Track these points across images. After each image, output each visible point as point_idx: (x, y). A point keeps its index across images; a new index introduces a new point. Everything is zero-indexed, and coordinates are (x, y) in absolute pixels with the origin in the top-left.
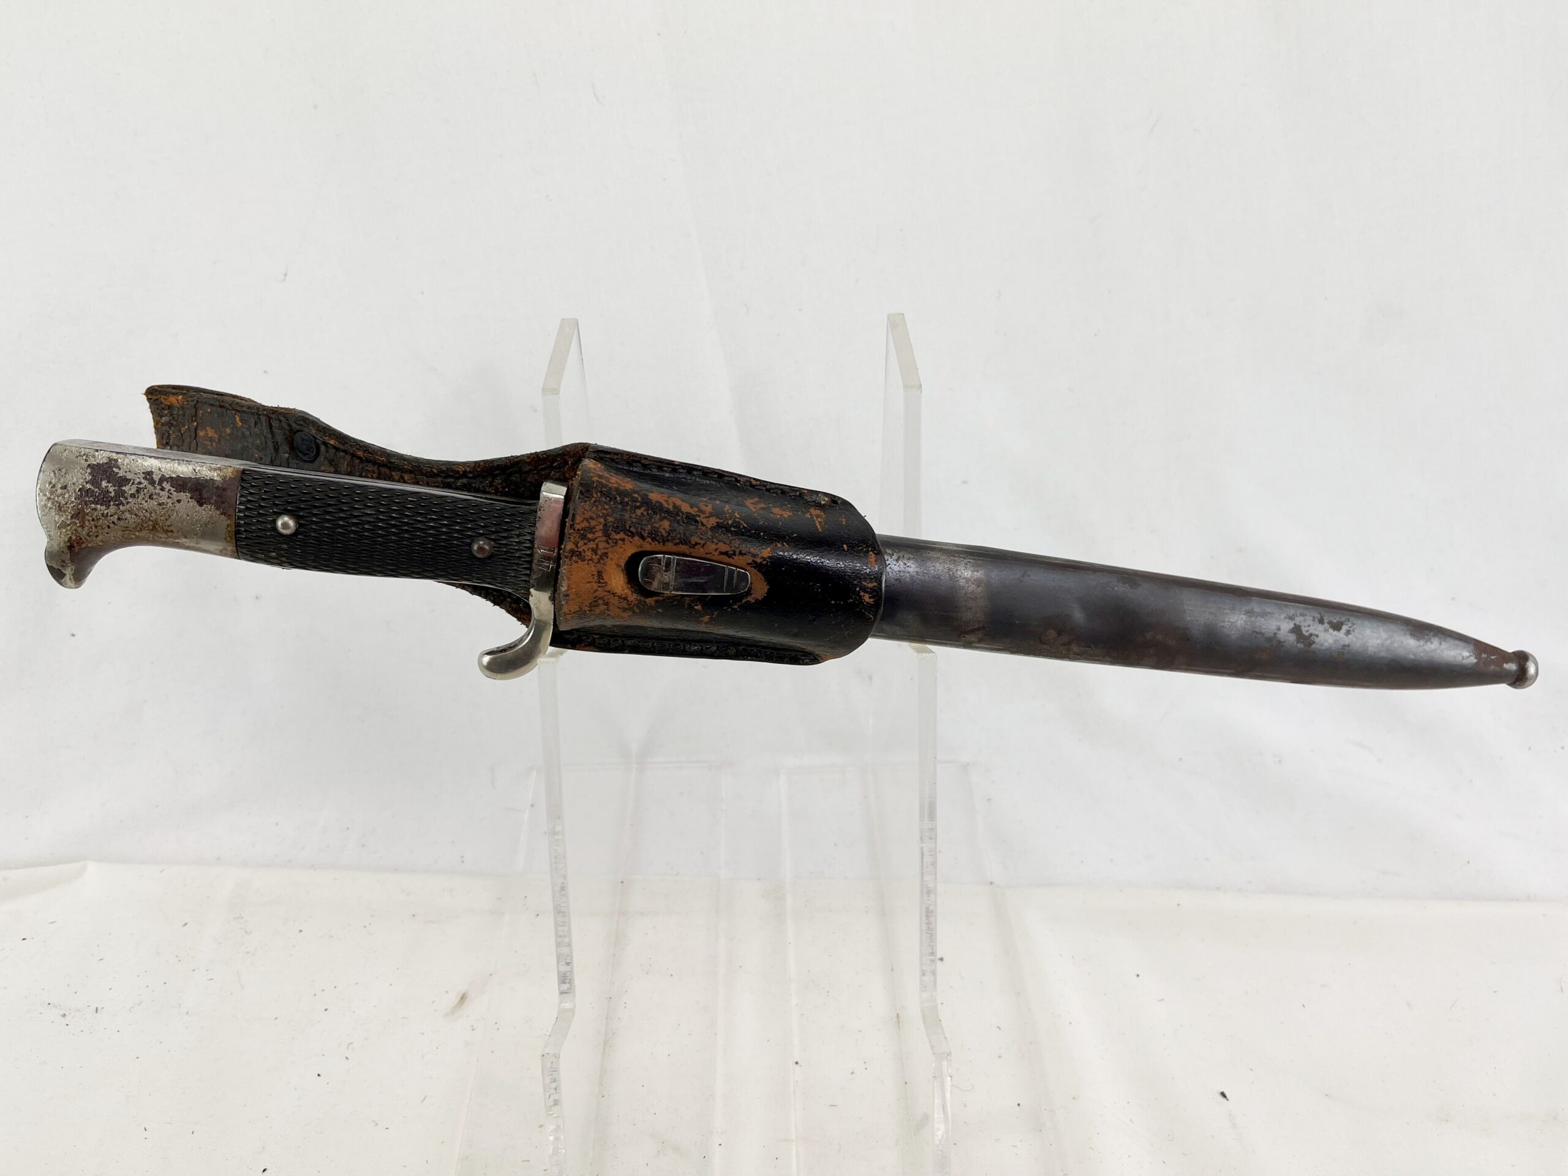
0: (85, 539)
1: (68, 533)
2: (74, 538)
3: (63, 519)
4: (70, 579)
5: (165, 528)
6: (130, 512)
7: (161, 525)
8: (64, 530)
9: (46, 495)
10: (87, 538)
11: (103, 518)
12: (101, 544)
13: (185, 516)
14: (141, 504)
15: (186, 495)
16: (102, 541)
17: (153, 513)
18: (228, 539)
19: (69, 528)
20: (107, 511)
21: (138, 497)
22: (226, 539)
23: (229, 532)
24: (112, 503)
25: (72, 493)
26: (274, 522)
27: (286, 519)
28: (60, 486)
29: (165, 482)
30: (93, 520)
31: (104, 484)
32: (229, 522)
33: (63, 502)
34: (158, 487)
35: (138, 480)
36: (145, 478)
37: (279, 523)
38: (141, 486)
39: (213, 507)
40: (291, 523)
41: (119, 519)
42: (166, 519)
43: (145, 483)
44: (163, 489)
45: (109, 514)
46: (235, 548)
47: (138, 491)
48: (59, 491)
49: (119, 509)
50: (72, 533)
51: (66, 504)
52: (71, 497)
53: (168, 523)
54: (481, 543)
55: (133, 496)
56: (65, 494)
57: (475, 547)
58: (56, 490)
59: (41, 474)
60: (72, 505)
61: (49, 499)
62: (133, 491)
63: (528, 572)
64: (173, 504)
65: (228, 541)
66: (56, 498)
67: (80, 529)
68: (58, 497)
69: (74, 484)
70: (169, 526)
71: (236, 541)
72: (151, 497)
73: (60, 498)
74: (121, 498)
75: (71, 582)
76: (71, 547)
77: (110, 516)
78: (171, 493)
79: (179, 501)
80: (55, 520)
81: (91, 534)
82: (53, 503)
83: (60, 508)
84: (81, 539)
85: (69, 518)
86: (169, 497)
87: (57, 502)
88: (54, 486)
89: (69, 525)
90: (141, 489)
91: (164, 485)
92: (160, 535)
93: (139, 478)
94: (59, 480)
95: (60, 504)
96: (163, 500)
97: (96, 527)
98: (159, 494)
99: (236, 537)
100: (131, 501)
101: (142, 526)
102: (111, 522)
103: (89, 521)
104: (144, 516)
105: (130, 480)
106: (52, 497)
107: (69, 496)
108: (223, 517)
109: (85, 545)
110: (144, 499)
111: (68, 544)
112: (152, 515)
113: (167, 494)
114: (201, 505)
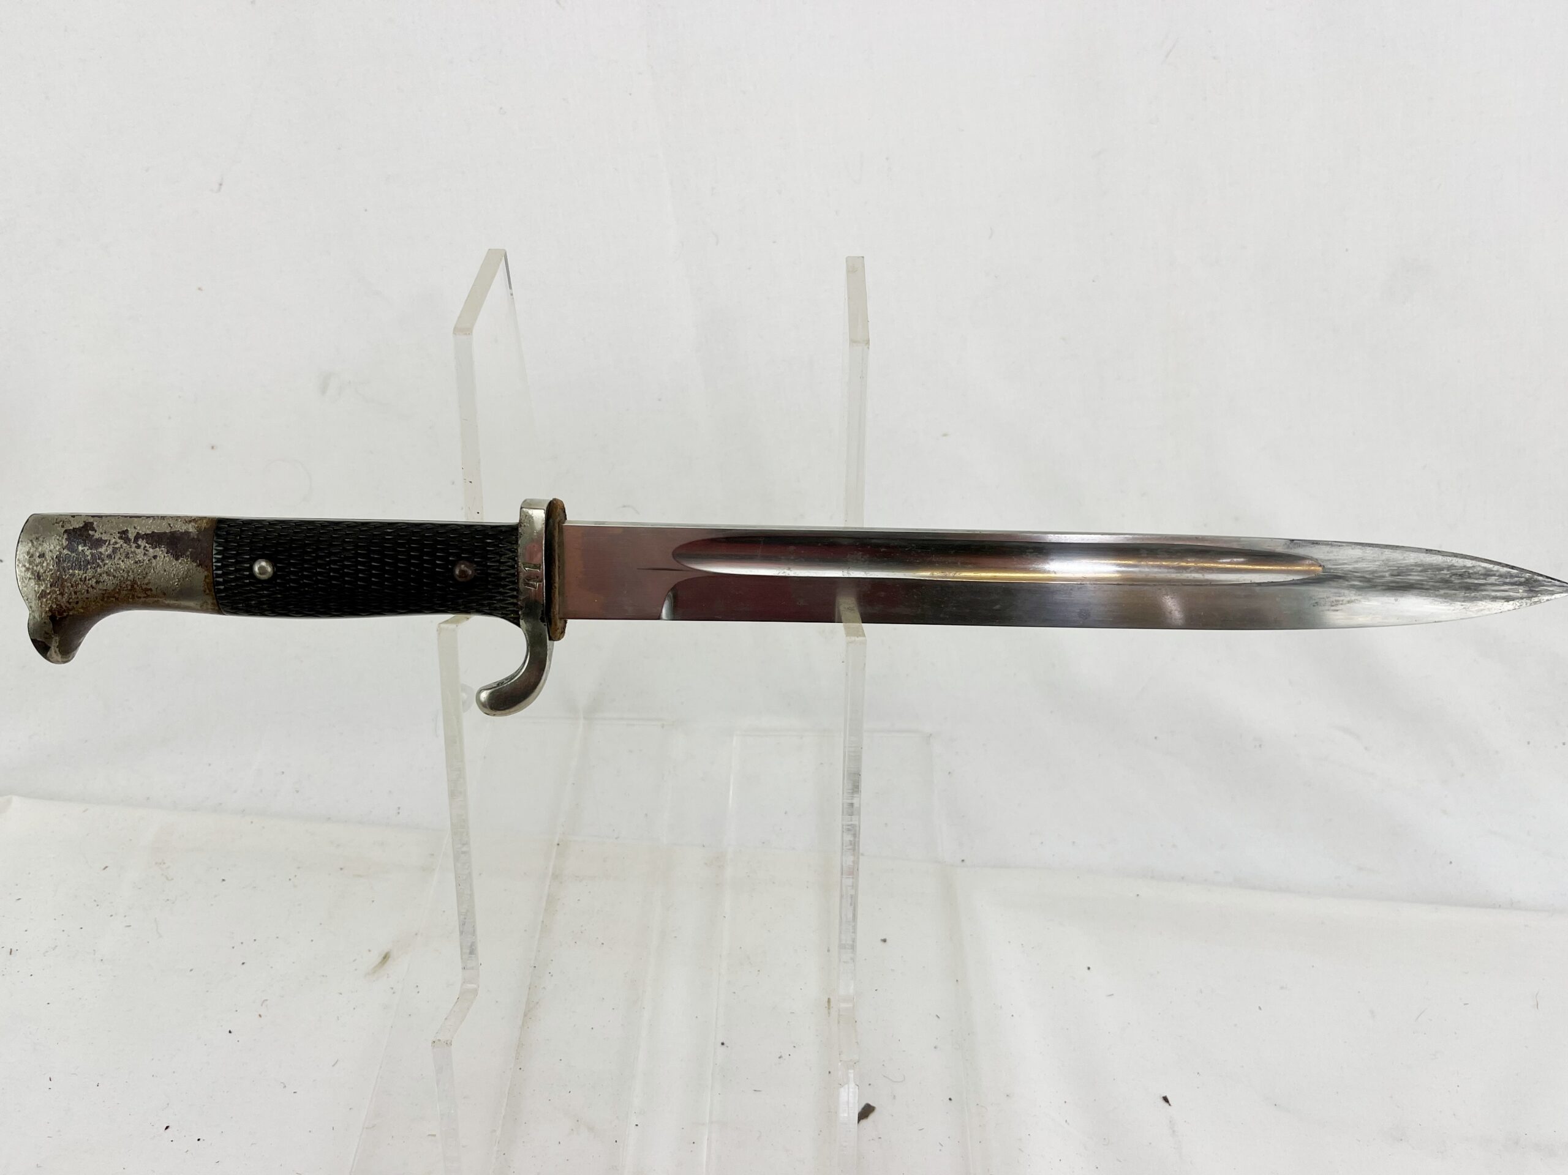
0: (66, 607)
1: (48, 602)
2: (55, 606)
3: (43, 588)
4: (55, 652)
5: (144, 587)
6: (108, 573)
7: (139, 583)
8: (44, 600)
9: (25, 566)
10: (68, 605)
11: (82, 583)
12: (82, 611)
13: (162, 572)
14: (118, 564)
15: (162, 551)
16: (82, 608)
17: (131, 571)
18: (207, 591)
19: (49, 597)
20: (85, 575)
21: (115, 557)
22: (205, 591)
23: (208, 583)
24: (89, 567)
25: (50, 561)
26: (251, 569)
27: (264, 564)
28: (38, 555)
29: (141, 539)
30: (72, 586)
31: (80, 548)
32: (206, 573)
33: (42, 571)
34: (134, 545)
35: (114, 540)
36: (121, 538)
37: (256, 569)
38: (117, 546)
39: (189, 559)
40: (269, 569)
41: (97, 582)
42: (144, 578)
43: (121, 542)
44: (138, 547)
45: (87, 578)
46: (215, 601)
47: (115, 550)
48: (38, 560)
49: (96, 571)
50: (53, 602)
51: (45, 572)
52: (49, 565)
53: (146, 581)
54: (463, 566)
55: (109, 556)
56: (43, 563)
57: (457, 572)
58: (35, 560)
59: (19, 544)
60: (51, 573)
61: (28, 569)
62: (110, 551)
63: (515, 593)
64: (149, 561)
65: (207, 594)
66: (35, 568)
67: (59, 597)
68: (37, 566)
69: (51, 551)
70: (147, 584)
71: (216, 593)
72: (127, 556)
73: (39, 567)
74: (98, 561)
75: (57, 655)
76: (52, 618)
77: (89, 580)
78: (147, 550)
79: (155, 557)
80: (35, 590)
81: (71, 600)
82: (32, 573)
83: (38, 577)
84: (61, 607)
85: (49, 586)
86: (145, 554)
87: (36, 571)
88: (32, 556)
89: (49, 593)
90: (117, 548)
91: (139, 542)
92: (139, 595)
93: (114, 538)
94: (37, 548)
95: (38, 573)
96: (140, 557)
97: (75, 593)
98: (134, 552)
99: (215, 589)
100: (107, 562)
101: (121, 587)
102: (89, 586)
103: (68, 587)
104: (122, 576)
105: (106, 541)
106: (31, 567)
107: (48, 564)
108: (199, 568)
109: (67, 614)
110: (120, 558)
111: (50, 614)
112: (130, 574)
113: (143, 552)
114: (177, 559)
